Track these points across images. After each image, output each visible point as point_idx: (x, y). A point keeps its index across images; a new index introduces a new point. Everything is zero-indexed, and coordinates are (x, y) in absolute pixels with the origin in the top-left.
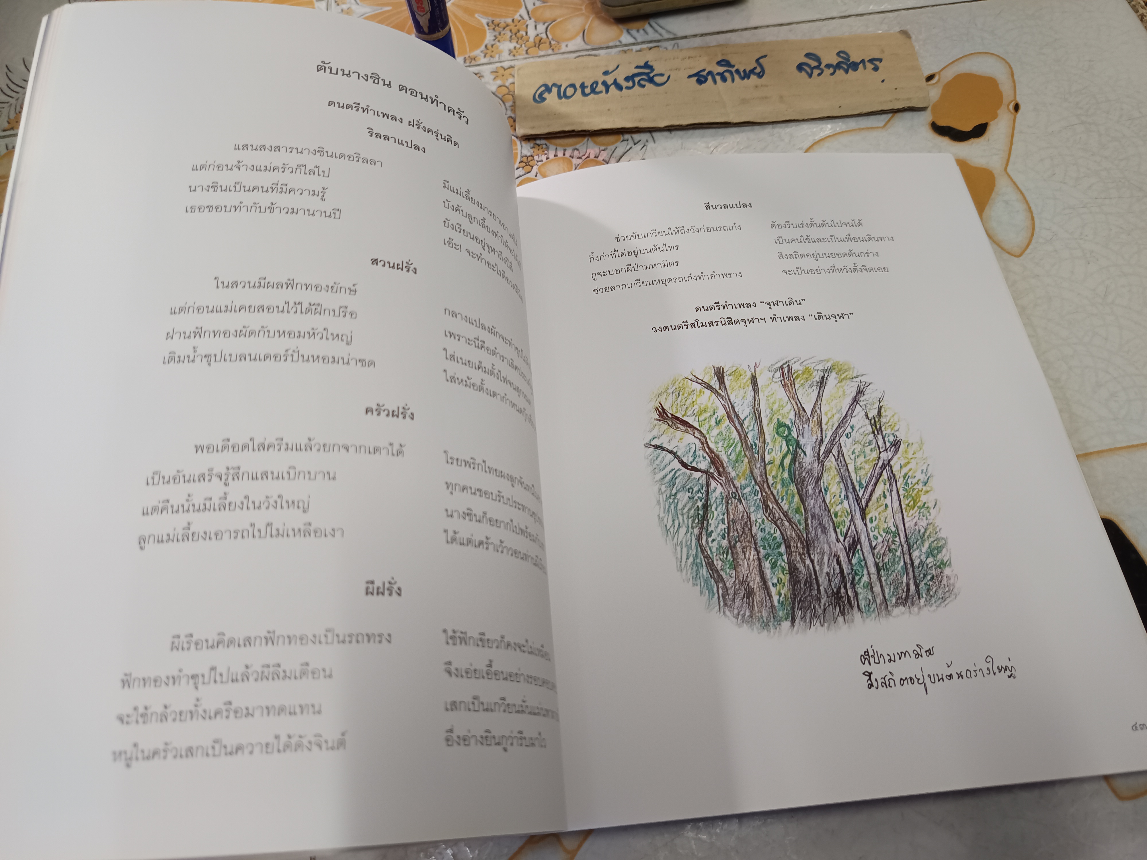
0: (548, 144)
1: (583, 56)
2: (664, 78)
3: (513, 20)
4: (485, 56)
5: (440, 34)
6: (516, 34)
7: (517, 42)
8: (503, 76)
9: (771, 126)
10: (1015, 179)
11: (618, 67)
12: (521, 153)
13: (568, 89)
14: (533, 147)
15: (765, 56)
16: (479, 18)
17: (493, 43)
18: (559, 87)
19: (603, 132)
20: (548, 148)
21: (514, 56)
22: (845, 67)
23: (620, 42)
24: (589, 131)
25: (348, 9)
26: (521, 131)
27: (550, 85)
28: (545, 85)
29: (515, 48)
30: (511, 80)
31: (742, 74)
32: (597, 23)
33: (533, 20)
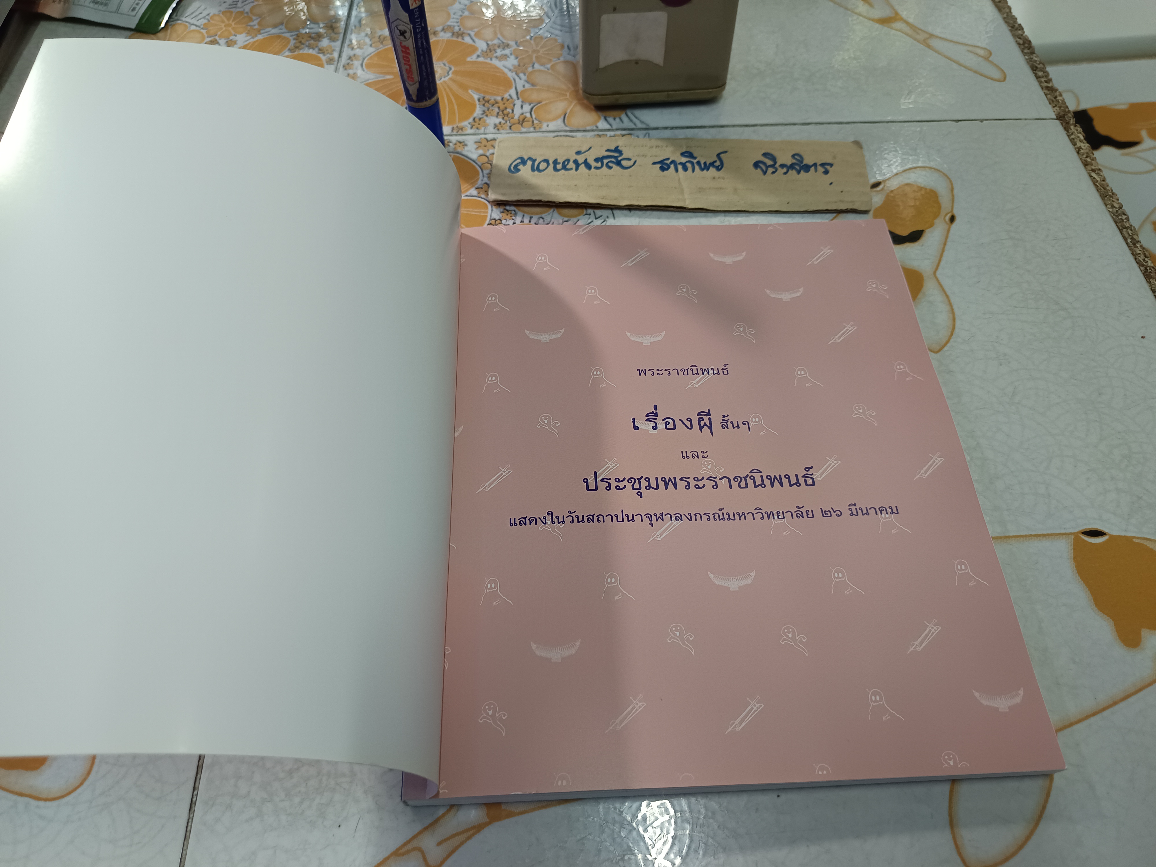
0: (517, 210)
1: (561, 136)
2: (631, 163)
3: (502, 99)
4: (472, 128)
5: (428, 103)
6: (503, 111)
7: (503, 118)
8: (485, 146)
9: (723, 214)
10: (942, 283)
11: (590, 148)
12: (491, 216)
13: (542, 163)
14: (503, 212)
15: (726, 152)
16: (472, 94)
17: (481, 116)
18: (534, 161)
19: (569, 204)
20: (516, 214)
21: (498, 130)
22: (798, 168)
23: (597, 127)
24: (554, 202)
25: (354, 74)
26: (492, 196)
27: (526, 158)
28: (522, 158)
29: (500, 123)
30: (491, 151)
31: (703, 166)
32: (578, 109)
33: (520, 100)
